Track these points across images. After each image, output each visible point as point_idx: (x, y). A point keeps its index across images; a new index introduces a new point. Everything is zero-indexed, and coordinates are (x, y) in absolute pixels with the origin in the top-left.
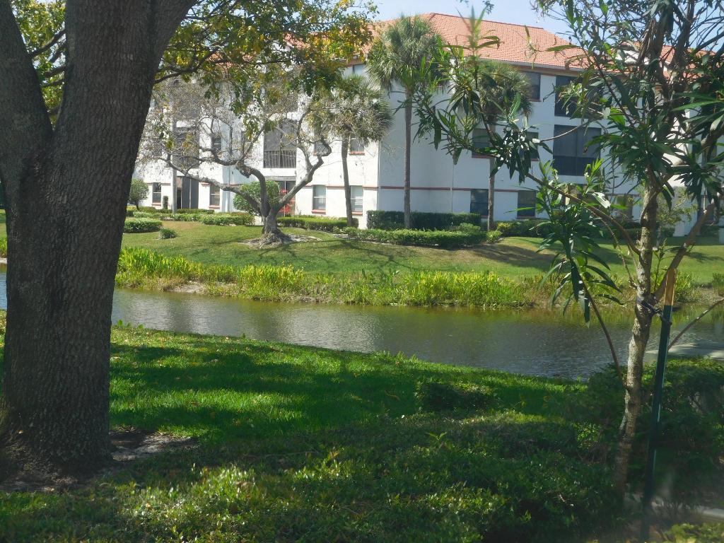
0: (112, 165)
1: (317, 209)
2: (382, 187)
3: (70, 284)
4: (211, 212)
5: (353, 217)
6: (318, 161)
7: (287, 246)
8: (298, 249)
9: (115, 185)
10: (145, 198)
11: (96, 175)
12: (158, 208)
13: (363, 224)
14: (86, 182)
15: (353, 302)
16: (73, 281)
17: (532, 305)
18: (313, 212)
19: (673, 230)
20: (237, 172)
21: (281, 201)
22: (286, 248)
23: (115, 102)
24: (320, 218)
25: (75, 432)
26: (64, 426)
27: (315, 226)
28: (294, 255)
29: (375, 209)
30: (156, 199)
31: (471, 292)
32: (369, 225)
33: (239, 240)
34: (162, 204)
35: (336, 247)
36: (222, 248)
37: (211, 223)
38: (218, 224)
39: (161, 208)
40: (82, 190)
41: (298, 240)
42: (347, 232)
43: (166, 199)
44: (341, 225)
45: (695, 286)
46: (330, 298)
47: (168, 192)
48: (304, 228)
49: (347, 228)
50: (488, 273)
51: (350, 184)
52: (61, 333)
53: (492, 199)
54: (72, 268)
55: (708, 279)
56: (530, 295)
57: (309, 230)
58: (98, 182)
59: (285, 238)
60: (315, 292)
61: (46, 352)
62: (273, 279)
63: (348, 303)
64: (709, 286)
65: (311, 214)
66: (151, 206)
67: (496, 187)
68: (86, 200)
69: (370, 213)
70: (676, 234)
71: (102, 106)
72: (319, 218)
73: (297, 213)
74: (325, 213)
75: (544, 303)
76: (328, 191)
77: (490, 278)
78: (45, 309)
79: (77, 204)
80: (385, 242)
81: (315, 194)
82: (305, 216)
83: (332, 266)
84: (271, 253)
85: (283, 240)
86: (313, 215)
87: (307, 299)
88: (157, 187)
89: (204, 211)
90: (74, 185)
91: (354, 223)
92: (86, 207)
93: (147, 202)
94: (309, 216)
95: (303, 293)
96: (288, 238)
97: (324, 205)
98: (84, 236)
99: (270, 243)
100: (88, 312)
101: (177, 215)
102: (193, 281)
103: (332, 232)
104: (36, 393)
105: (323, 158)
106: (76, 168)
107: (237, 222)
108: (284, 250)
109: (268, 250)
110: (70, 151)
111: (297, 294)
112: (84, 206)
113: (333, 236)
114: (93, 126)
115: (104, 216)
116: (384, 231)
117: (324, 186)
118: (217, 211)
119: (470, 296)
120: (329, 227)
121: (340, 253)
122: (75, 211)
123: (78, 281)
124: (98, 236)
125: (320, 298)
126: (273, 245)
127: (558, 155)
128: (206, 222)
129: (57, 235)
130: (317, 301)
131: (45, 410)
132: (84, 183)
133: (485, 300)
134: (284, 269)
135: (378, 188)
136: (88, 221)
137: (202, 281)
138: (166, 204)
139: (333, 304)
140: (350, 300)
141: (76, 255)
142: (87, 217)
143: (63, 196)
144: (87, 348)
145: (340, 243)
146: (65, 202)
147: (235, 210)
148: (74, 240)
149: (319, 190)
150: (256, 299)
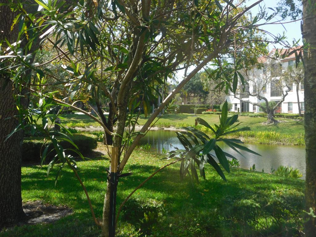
1: (290, 111)
4: (253, 113)
5: (301, 113)
6: (286, 93)
7: (276, 124)
8: (280, 125)
10: (232, 109)
12: (236, 112)
15: (297, 145)
21: (273, 108)
22: (275, 125)
27: (288, 117)
28: (278, 127)
30: (236, 109)
33: (259, 122)
34: (237, 110)
35: (294, 125)
36: (253, 125)
37: (252, 116)
38: (254, 117)
39: (237, 112)
41: (280, 122)
42: (299, 119)
43: (239, 109)
44: (297, 116)
46: (289, 143)
47: (239, 106)
49: (299, 117)
51: (299, 102)
57: (285, 118)
59: (276, 121)
62: (268, 136)
63: (295, 145)
65: (287, 113)
66: (234, 111)
72: (290, 114)
73: (282, 112)
74: (292, 112)
76: (293, 104)
81: (289, 105)
82: (285, 113)
83: (291, 132)
84: (270, 127)
85: (275, 122)
87: (280, 144)
88: (236, 105)
89: (251, 113)
93: (233, 110)
95: (279, 141)
96: (277, 121)
97: (292, 109)
99: (270, 123)
101: (242, 114)
102: (241, 137)
105: (288, 92)
107: (260, 116)
108: (275, 126)
109: (269, 126)
111: (277, 141)
113: (294, 120)
117: (292, 102)
118: (255, 112)
120: (292, 117)
121: (294, 127)
125: (285, 143)
126: (271, 124)
128: (250, 116)
130: (284, 144)
134: (272, 133)
137: (244, 137)
138: (238, 111)
139: (289, 145)
145: (296, 123)
147: (260, 112)
149: (290, 104)
150: (261, 143)
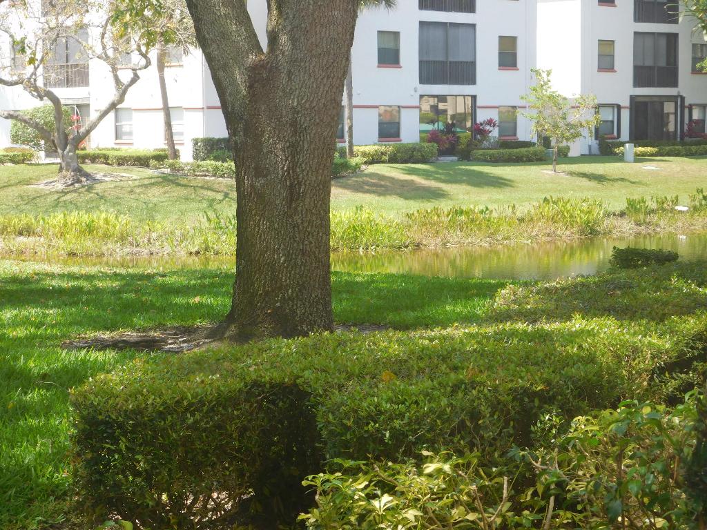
0: (335, 70)
1: (121, 139)
2: (208, 108)
3: (306, 178)
5: (174, 147)
6: (132, 76)
7: (91, 186)
9: (337, 88)
11: (323, 79)
13: (186, 156)
14: (315, 86)
15: (198, 253)
16: (307, 174)
17: (418, 246)
18: (116, 144)
19: (568, 148)
20: (27, 94)
22: (89, 189)
23: (336, 13)
24: (126, 151)
25: (315, 309)
26: (307, 304)
27: (122, 161)
29: (201, 136)
31: (344, 233)
32: (196, 157)
33: (25, 182)
40: (311, 94)
41: (107, 178)
42: (169, 166)
44: (160, 158)
45: (608, 215)
46: (168, 249)
48: (108, 164)
49: (168, 162)
50: (361, 210)
51: (170, 106)
52: (299, 221)
53: (350, 118)
54: (306, 163)
55: (620, 206)
56: (415, 235)
57: (115, 166)
58: (325, 85)
59: (90, 177)
60: (146, 241)
61: (288, 239)
62: (90, 229)
63: (191, 254)
64: (622, 214)
65: (114, 146)
67: (355, 103)
68: (315, 103)
69: (196, 142)
70: (571, 154)
71: (326, 17)
73: (93, 145)
74: (132, 144)
75: (432, 244)
76: (134, 115)
77: (364, 215)
78: (283, 200)
79: (307, 106)
80: (222, 176)
81: (117, 120)
82: (108, 149)
85: (87, 180)
86: (117, 147)
87: (137, 252)
90: (303, 89)
91: (176, 154)
92: (316, 108)
94: (113, 149)
95: (131, 244)
96: (93, 176)
97: (130, 134)
98: (315, 134)
100: (320, 202)
103: (148, 166)
104: (280, 276)
105: (139, 72)
106: (305, 74)
107: (14, 160)
108: (87, 191)
109: (66, 193)
110: (297, 58)
111: (124, 245)
112: (314, 107)
113: (150, 172)
114: (318, 36)
115: (330, 116)
116: (219, 163)
117: (129, 110)
119: (342, 237)
120: (142, 161)
121: (156, 191)
122: (306, 112)
123: (312, 175)
124: (326, 133)
125: (154, 249)
126: (76, 187)
127: (425, 59)
129: (291, 134)
130: (151, 253)
131: (290, 291)
132: (312, 87)
133: (361, 241)
134: (102, 216)
135: (203, 108)
136: (318, 121)
140: (194, 250)
141: (309, 152)
142: (317, 117)
143: (294, 99)
144: (321, 234)
145: (160, 180)
146: (296, 104)
148: (307, 138)
149: (122, 115)
150: (73, 254)
